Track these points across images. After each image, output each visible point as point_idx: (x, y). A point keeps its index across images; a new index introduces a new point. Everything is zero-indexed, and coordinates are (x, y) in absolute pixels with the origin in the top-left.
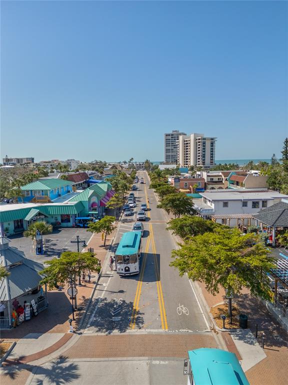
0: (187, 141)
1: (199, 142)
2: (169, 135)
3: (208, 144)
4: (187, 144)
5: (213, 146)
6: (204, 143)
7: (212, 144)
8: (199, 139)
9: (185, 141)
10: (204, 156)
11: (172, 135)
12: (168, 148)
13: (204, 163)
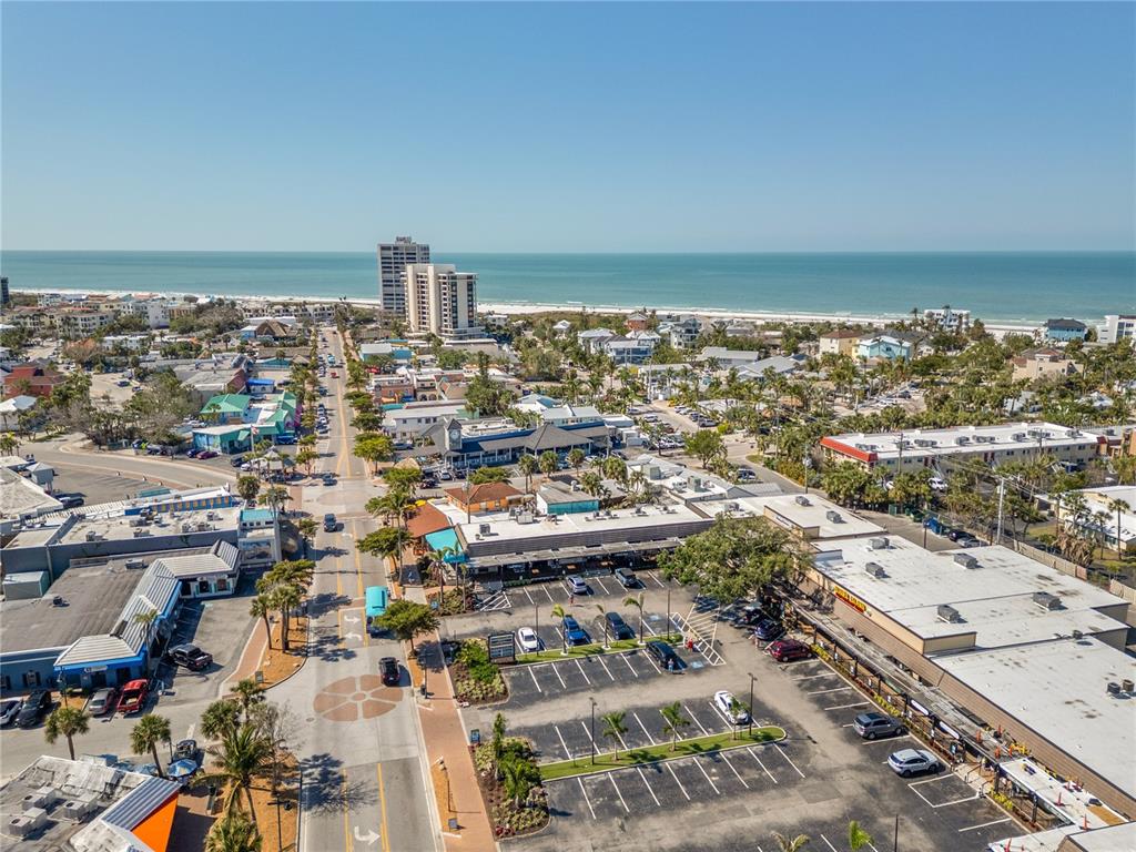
0: (421, 277)
1: (444, 283)
2: (389, 248)
3: (462, 287)
4: (423, 282)
5: (471, 290)
6: (454, 285)
7: (470, 287)
8: (445, 278)
9: (418, 277)
10: (455, 310)
11: (396, 248)
12: (388, 276)
13: (455, 324)
